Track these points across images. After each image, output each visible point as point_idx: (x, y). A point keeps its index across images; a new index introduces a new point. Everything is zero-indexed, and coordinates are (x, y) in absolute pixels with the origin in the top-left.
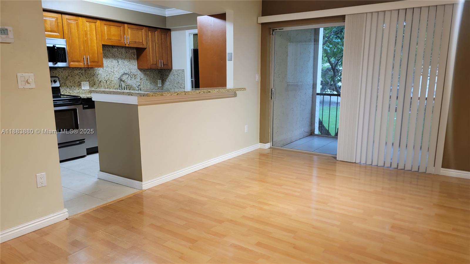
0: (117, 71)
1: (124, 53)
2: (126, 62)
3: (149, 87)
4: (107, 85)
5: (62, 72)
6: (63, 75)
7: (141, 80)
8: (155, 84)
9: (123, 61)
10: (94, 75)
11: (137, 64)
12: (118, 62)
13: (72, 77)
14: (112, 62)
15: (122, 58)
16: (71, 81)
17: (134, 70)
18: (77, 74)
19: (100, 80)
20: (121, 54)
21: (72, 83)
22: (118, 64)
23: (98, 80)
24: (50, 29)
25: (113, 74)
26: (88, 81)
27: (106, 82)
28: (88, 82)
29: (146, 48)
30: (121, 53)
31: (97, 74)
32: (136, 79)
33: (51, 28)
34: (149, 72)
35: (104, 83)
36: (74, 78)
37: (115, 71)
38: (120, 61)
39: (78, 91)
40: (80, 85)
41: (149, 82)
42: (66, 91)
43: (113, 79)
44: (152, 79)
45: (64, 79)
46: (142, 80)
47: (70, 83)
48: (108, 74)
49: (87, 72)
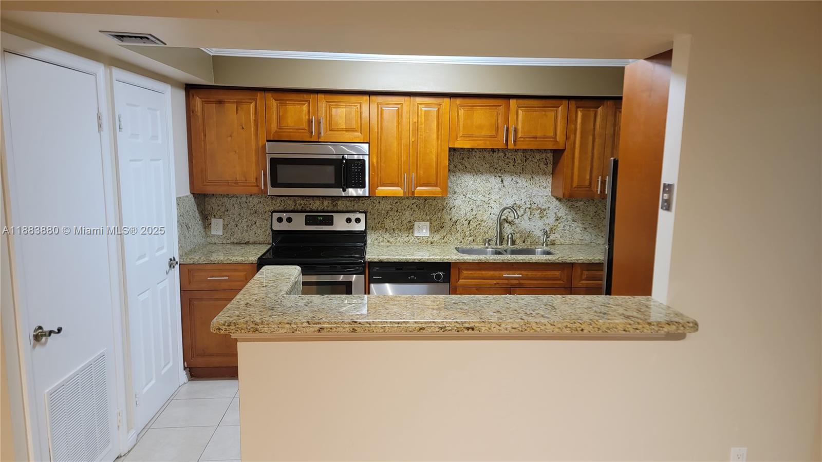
0: (497, 201)
1: (519, 161)
2: (523, 182)
3: (577, 237)
4: (470, 230)
5: (379, 202)
6: (380, 208)
7: (557, 220)
8: (597, 230)
9: (514, 178)
10: (443, 210)
11: (550, 185)
12: (502, 181)
13: (397, 211)
14: (487, 181)
15: (512, 173)
16: (394, 219)
17: (540, 198)
18: (408, 207)
19: (454, 219)
20: (511, 165)
21: (395, 224)
22: (500, 185)
23: (451, 219)
24: (344, 126)
25: (486, 206)
26: (428, 221)
27: (469, 222)
28: (428, 223)
29: (563, 151)
30: (512, 161)
31: (451, 207)
32: (545, 218)
33: (346, 123)
34: (582, 203)
35: (463, 225)
36: (401, 214)
37: (492, 202)
38: (508, 179)
39: (407, 239)
40: (410, 228)
41: (580, 225)
42: (383, 238)
43: (485, 218)
44: (589, 218)
45: (382, 215)
46: (559, 221)
47: (392, 224)
48: (475, 207)
49: (428, 202)
